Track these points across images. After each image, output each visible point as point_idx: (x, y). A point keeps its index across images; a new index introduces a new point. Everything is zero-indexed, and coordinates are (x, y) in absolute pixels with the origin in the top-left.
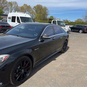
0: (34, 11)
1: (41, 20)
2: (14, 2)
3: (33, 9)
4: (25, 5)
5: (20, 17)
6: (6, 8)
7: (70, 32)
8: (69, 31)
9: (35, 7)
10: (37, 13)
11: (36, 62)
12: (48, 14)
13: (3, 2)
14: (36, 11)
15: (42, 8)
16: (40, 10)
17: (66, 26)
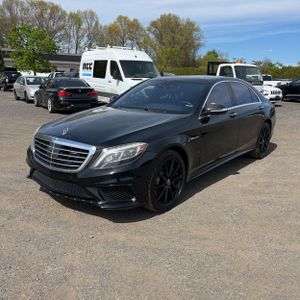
0: (152, 36)
1: (177, 66)
2: (85, 12)
3: (149, 30)
4: (120, 18)
5: (121, 62)
6: (62, 32)
7: (279, 103)
8: (277, 98)
9: (153, 24)
10: (164, 44)
11: (193, 167)
12: (199, 45)
13: (51, 14)
14: (157, 36)
15: (177, 25)
16: (173, 32)
17: (265, 82)
